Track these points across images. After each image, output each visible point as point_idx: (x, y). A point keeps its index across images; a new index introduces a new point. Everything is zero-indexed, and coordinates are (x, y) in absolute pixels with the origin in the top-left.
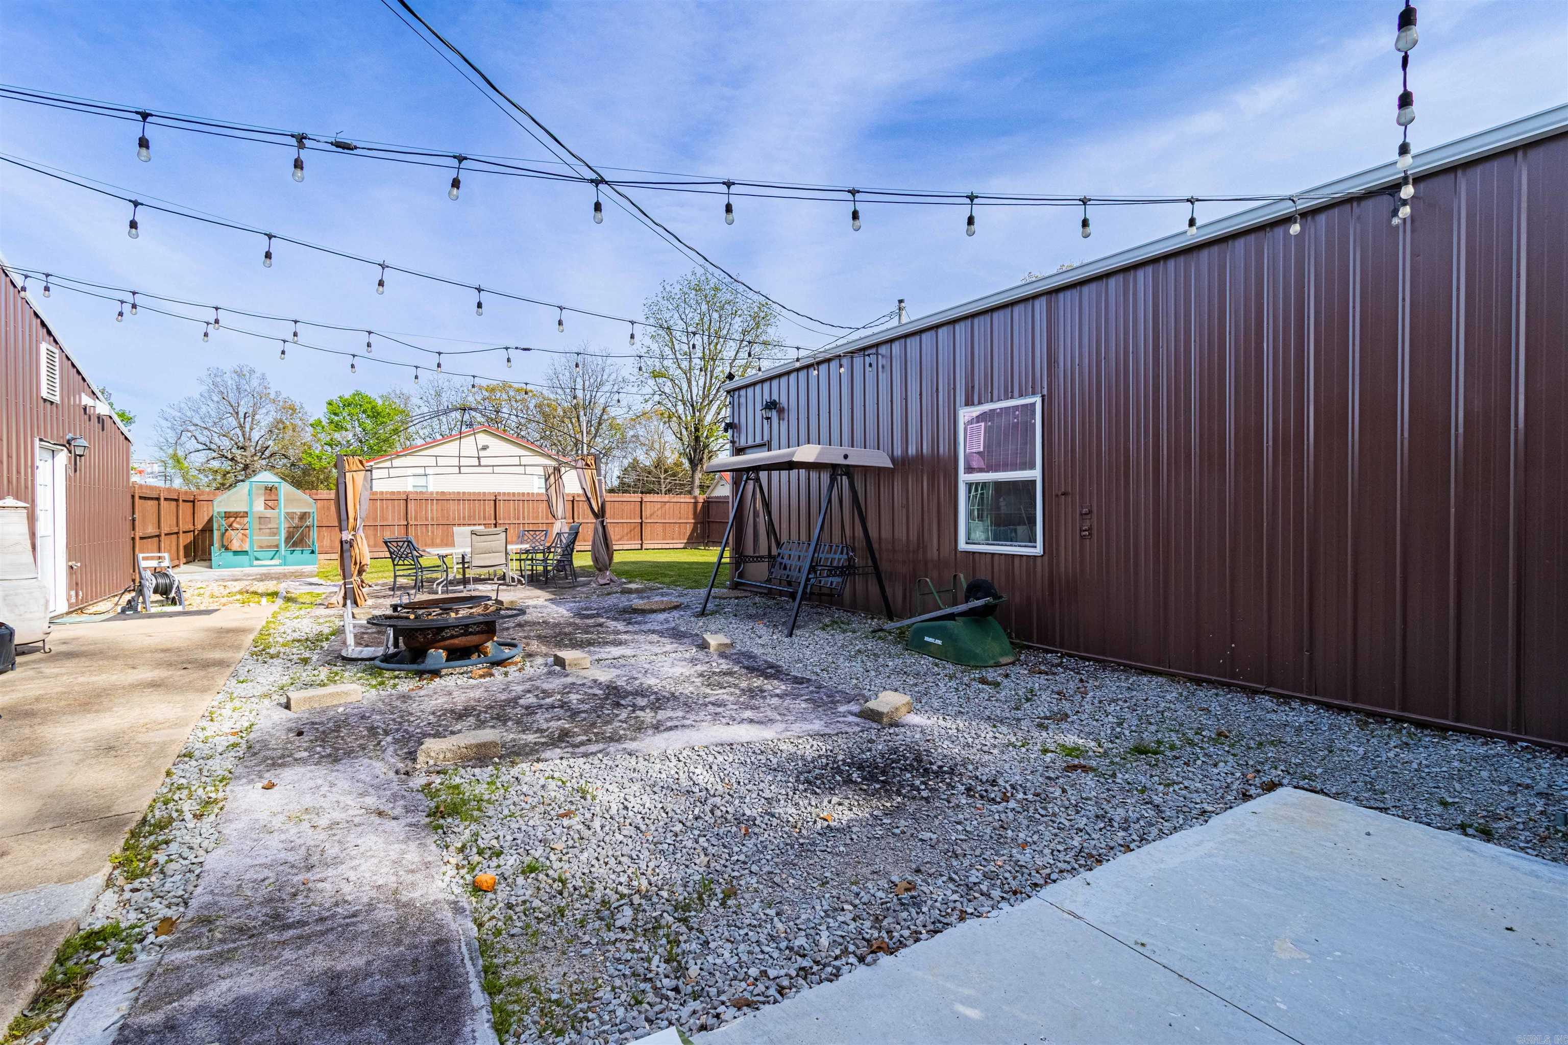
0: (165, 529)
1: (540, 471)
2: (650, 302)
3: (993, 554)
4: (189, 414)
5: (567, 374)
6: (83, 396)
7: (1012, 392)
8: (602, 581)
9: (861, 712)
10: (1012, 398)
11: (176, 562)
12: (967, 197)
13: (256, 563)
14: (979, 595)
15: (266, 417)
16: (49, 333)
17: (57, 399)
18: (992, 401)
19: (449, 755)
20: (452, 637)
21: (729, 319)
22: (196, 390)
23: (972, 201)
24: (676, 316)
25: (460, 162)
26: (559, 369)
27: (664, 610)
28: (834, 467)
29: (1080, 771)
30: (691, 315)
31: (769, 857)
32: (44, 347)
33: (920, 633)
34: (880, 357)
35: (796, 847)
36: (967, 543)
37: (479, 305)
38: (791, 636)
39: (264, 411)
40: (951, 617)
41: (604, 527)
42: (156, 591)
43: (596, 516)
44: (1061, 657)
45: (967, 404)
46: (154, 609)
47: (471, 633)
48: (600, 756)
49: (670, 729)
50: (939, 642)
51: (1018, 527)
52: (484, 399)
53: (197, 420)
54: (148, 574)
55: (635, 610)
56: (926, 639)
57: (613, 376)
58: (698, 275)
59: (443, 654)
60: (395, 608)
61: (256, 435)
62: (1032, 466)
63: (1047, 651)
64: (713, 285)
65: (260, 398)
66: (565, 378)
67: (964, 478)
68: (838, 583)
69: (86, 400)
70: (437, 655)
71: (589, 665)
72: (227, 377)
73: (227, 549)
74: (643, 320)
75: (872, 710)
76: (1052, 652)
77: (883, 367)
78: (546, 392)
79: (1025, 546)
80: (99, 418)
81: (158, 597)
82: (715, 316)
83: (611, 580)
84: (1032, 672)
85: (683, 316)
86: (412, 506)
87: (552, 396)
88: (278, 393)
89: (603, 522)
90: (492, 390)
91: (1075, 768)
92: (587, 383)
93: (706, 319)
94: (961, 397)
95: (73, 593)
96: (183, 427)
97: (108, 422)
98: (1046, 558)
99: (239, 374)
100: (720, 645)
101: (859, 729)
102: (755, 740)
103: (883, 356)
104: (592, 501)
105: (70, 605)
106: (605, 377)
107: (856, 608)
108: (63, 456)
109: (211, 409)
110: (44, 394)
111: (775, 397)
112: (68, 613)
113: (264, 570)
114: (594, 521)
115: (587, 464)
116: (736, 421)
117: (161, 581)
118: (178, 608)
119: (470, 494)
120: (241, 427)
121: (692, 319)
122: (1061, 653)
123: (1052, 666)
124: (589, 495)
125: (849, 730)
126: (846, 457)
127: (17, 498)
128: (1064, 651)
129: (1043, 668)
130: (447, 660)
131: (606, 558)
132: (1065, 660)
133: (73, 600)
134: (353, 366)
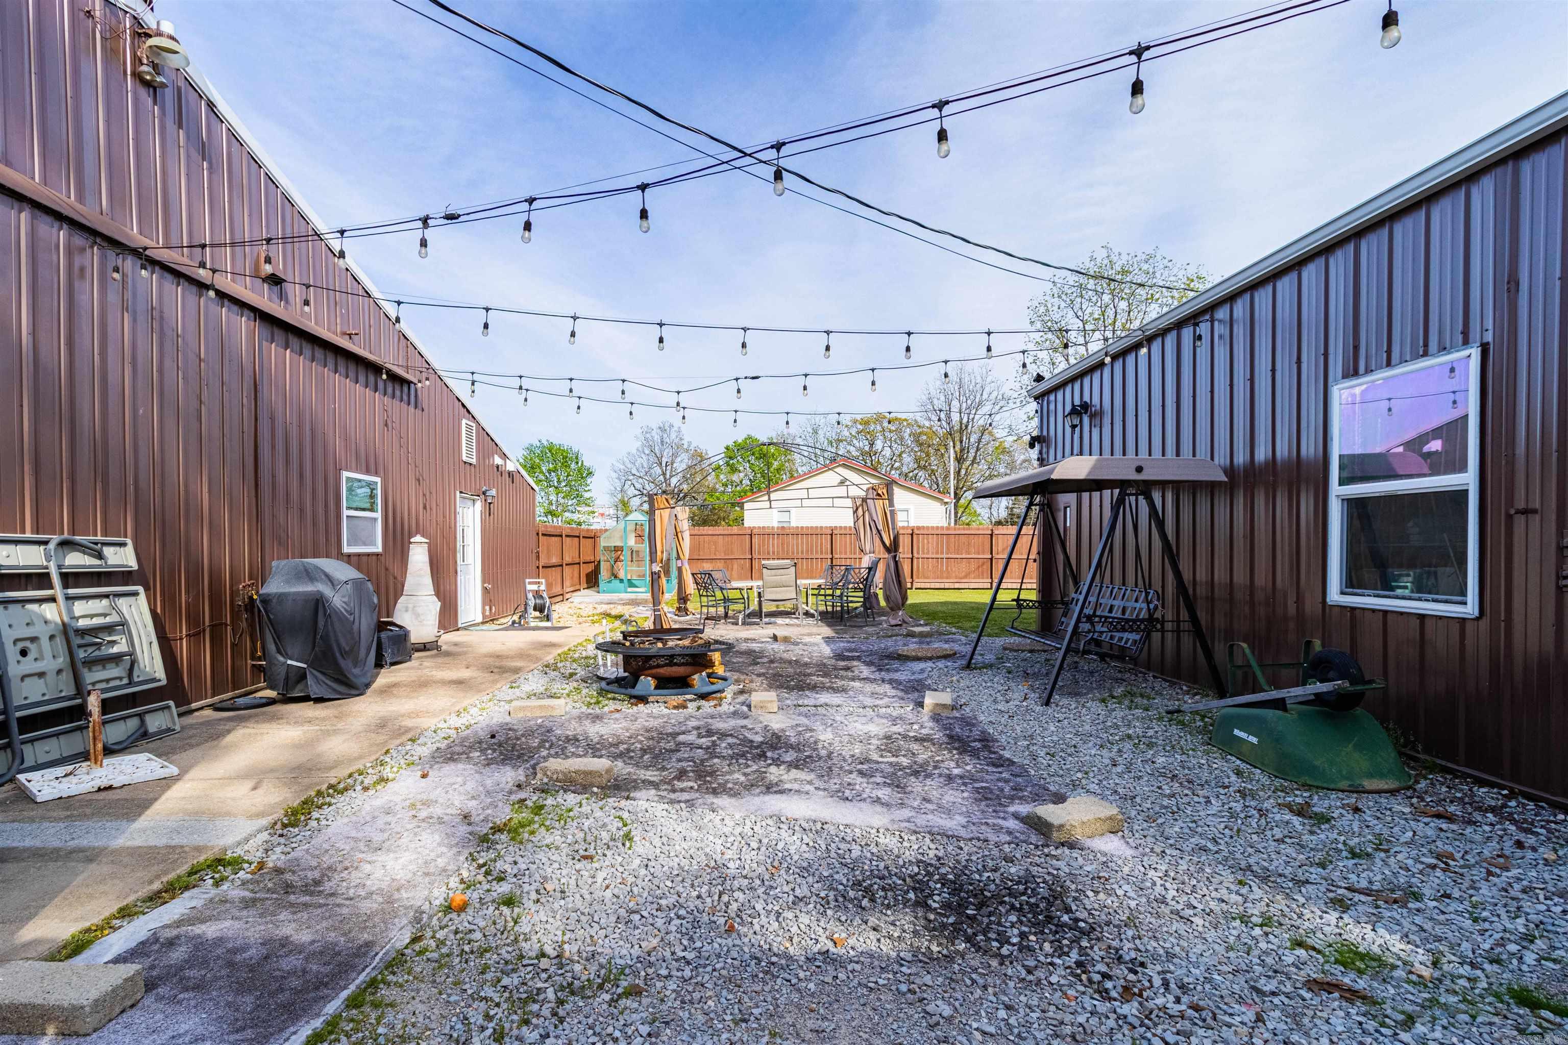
0: (567, 559)
1: (849, 503)
2: (1036, 303)
3: (1385, 613)
4: (629, 466)
5: (943, 398)
6: (496, 457)
7: (1426, 345)
8: (893, 622)
9: (1028, 817)
10: (1425, 354)
11: (577, 587)
12: (1131, 53)
13: (629, 590)
14: (1331, 674)
15: (681, 465)
16: (468, 411)
17: (474, 461)
18: (1389, 364)
19: (561, 776)
20: (658, 666)
21: (1144, 308)
22: (634, 446)
23: (1139, 57)
24: (1071, 313)
25: (530, 204)
26: (933, 393)
27: (930, 659)
28: (1123, 484)
29: (1336, 995)
30: (1089, 310)
31: (718, 966)
32: (464, 421)
33: (1228, 723)
34: (1216, 323)
35: (763, 964)
36: (1342, 593)
37: (661, 340)
38: (1047, 703)
39: (679, 459)
40: (1279, 704)
41: (896, 563)
42: (535, 609)
43: (888, 550)
44: (1508, 797)
45: (1346, 376)
46: (532, 624)
47: (676, 664)
48: (683, 805)
49: (781, 792)
50: (1254, 740)
51: (1440, 570)
52: (858, 433)
53: (634, 471)
54: (530, 596)
55: (899, 655)
56: (1237, 732)
57: (995, 394)
58: (1099, 260)
59: (652, 682)
60: (625, 635)
61: (674, 481)
62: (1462, 467)
63: (1482, 783)
64: (1119, 269)
65: (678, 448)
66: (940, 403)
67: (1337, 491)
68: (1135, 641)
69: (498, 460)
70: (647, 683)
71: (776, 710)
72: (654, 434)
73: (616, 577)
74: (1029, 327)
75: (1039, 818)
76: (1492, 785)
77: (1220, 337)
78: (918, 417)
79: (1446, 602)
80: (510, 474)
81: (537, 614)
82: (1123, 305)
83: (904, 621)
84: (1418, 813)
85: (1080, 313)
86: (756, 540)
87: (927, 424)
88: (690, 443)
89: (895, 557)
90: (866, 423)
91: (1329, 987)
92: (964, 405)
93: (1110, 312)
94: (1336, 366)
95: (487, 608)
96: (626, 476)
97: (517, 478)
98: (1484, 624)
99: (662, 429)
100: (937, 705)
101: (1008, 839)
102: (857, 824)
103: (1220, 321)
104: (883, 533)
105: (484, 616)
106: (985, 396)
107: (1179, 678)
108: (479, 505)
109: (643, 461)
110: (464, 458)
111: (1087, 398)
112: (483, 623)
113: (633, 596)
114: (886, 556)
115: (878, 495)
116: (1045, 433)
117: (538, 601)
118: (548, 624)
119: (807, 528)
120: (664, 474)
121: (1091, 314)
122: (1512, 791)
123: (1479, 809)
124: (880, 527)
125: (993, 838)
126: (1139, 469)
127: (423, 536)
128: (1517, 787)
129: (1452, 809)
130: (657, 688)
131: (899, 597)
132: (1513, 803)
133: (488, 613)
134: (631, 413)
